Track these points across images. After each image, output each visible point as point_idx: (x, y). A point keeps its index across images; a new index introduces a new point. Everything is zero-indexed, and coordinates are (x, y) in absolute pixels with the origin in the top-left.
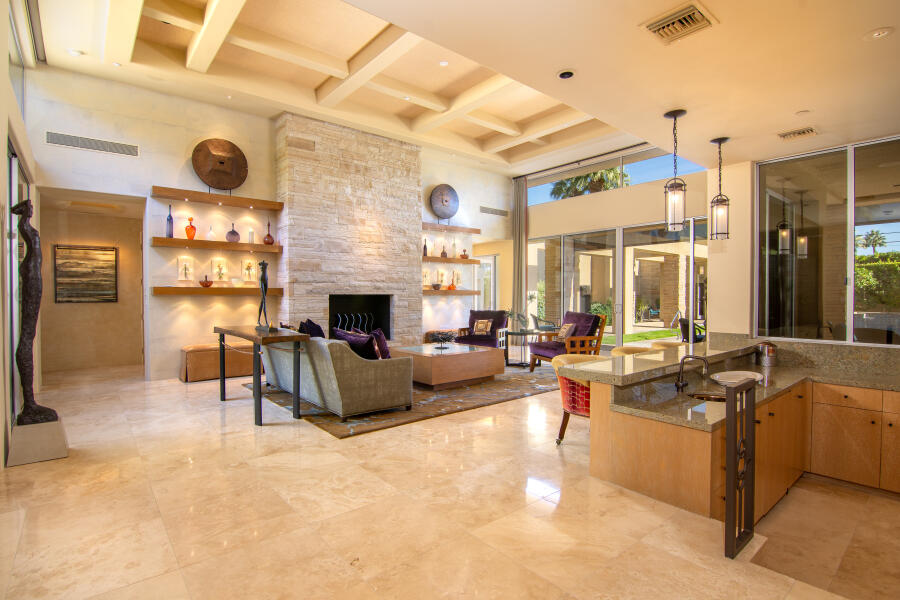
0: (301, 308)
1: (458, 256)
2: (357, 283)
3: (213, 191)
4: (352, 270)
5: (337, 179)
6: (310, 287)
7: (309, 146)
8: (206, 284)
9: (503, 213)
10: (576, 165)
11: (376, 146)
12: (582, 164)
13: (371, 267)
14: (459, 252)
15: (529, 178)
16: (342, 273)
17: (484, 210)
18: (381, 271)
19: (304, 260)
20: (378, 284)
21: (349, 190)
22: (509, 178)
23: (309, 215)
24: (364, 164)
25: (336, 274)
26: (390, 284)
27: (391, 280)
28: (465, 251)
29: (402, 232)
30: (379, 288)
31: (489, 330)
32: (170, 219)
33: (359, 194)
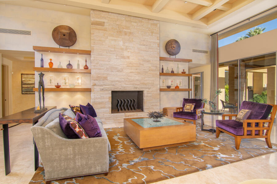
0: (98, 97)
1: (180, 72)
2: (125, 85)
3: (61, 47)
4: (123, 80)
5: (115, 38)
6: (102, 88)
7: (102, 24)
8: (58, 87)
9: (206, 52)
10: (248, 21)
11: (136, 22)
12: (251, 20)
13: (133, 78)
14: (181, 71)
15: (219, 34)
16: (117, 81)
17: (194, 51)
18: (137, 80)
19: (99, 75)
20: (136, 86)
21: (121, 43)
22: (208, 35)
23: (101, 55)
24: (129, 31)
25: (115, 81)
26: (143, 86)
27: (143, 84)
28: (184, 70)
29: (148, 61)
30: (137, 88)
31: (192, 109)
32: (42, 60)
33: (127, 44)
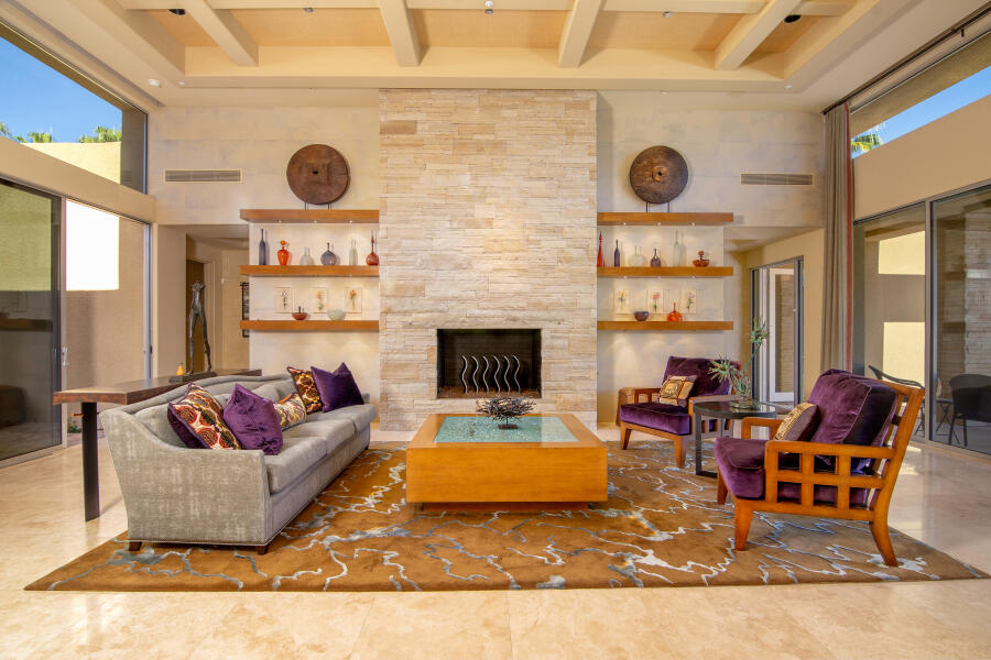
0: (397, 347)
2: (477, 312)
4: (472, 294)
5: (447, 167)
6: (409, 319)
7: (409, 128)
8: (301, 317)
9: (804, 180)
10: (956, 40)
11: (513, 107)
12: (971, 31)
13: (502, 288)
15: (855, 102)
16: (454, 298)
17: (749, 179)
18: (518, 294)
19: (401, 282)
20: (514, 314)
21: (466, 179)
22: (811, 113)
23: (407, 222)
24: (492, 137)
25: (446, 299)
26: (535, 314)
27: (538, 306)
28: (701, 254)
29: (556, 231)
30: (515, 320)
32: (263, 245)
33: (483, 182)
